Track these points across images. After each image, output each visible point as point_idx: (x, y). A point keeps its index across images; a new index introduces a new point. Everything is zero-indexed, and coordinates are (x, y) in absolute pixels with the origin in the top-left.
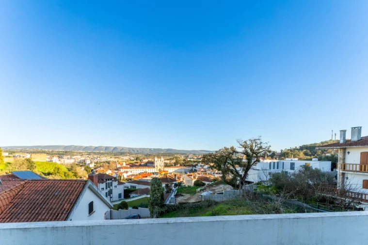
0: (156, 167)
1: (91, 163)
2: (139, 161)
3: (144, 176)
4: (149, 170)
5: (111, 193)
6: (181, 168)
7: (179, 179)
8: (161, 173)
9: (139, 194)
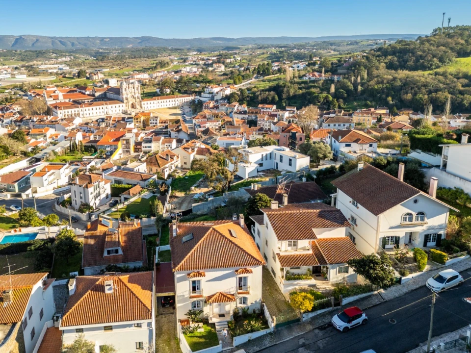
0: (125, 101)
2: (85, 79)
3: (115, 139)
4: (112, 107)
5: (99, 194)
6: (173, 99)
7: (172, 158)
8: (137, 119)
9: (131, 195)
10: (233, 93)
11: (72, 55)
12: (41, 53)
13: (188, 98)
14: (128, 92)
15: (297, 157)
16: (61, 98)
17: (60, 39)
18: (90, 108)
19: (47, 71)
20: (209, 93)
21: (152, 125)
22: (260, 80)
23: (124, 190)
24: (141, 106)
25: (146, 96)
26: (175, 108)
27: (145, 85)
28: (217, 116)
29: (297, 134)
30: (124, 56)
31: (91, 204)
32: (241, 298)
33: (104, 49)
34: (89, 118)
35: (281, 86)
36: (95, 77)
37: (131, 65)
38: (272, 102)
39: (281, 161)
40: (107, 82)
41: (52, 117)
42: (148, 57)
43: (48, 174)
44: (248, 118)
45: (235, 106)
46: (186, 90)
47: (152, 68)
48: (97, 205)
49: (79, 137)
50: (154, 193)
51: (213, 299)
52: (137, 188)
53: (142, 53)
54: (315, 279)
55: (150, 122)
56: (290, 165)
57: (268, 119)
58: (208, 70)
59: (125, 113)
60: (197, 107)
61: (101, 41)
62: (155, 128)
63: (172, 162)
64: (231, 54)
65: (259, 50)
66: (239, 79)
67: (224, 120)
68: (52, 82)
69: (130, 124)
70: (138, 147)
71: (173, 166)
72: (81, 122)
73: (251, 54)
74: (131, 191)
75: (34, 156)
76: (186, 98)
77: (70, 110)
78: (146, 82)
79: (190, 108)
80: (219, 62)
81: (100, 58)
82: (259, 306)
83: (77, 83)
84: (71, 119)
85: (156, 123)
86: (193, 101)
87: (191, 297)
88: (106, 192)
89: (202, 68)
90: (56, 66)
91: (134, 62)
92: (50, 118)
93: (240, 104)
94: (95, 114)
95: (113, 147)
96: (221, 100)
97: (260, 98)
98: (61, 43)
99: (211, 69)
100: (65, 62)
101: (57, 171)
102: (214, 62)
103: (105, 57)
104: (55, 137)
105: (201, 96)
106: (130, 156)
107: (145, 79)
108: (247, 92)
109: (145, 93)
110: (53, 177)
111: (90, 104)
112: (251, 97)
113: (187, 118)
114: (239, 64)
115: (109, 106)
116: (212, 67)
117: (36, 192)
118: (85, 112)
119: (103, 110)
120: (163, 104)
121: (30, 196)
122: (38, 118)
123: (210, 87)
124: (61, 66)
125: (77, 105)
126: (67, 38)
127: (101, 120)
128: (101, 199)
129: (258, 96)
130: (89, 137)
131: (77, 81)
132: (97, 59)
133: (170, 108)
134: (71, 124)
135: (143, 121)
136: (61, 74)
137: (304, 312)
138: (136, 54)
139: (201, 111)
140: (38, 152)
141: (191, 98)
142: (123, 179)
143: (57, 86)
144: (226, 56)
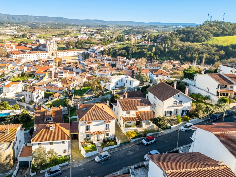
0: (49, 51)
2: (26, 38)
3: (44, 71)
4: (42, 55)
5: (38, 97)
6: (74, 52)
7: (74, 81)
8: (55, 61)
9: (54, 97)
10: (104, 50)
11: (19, 25)
12: (2, 23)
13: (81, 51)
14: (50, 47)
15: (134, 81)
16: (14, 49)
17: (12, 16)
18: (30, 54)
19: (5, 34)
20: (93, 49)
21: (63, 64)
22: (118, 43)
23: (51, 95)
24: (57, 55)
25: (59, 49)
26: (75, 56)
27: (59, 43)
28: (96, 61)
29: (135, 71)
30: (47, 27)
31: (35, 101)
32: (106, 133)
33: (36, 23)
34: (30, 60)
35: (129, 47)
36: (32, 38)
37: (51, 32)
38: (124, 55)
39: (127, 82)
40: (38, 41)
41: (10, 58)
42: (60, 28)
43: (12, 86)
44: (112, 63)
45: (105, 56)
46: (81, 47)
47: (62, 35)
48: (37, 101)
49: (25, 69)
50: (65, 96)
51: (95, 133)
52: (57, 94)
53: (57, 26)
54: (137, 127)
55: (62, 63)
56: (131, 84)
57: (122, 64)
58: (92, 37)
59: (49, 58)
60: (86, 56)
61: (34, 18)
62: (64, 66)
63: (74, 83)
64: (104, 29)
65: (118, 28)
66: (108, 43)
67: (100, 63)
68: (9, 40)
69: (51, 63)
70: (56, 75)
71: (74, 84)
72: (26, 62)
73: (114, 30)
74: (55, 95)
75: (3, 78)
76: (80, 51)
77: (19, 55)
78: (59, 42)
79: (82, 56)
80: (98, 33)
81: (34, 28)
82: (113, 137)
83: (22, 41)
84: (20, 60)
85: (65, 64)
86: (84, 53)
87: (86, 133)
88: (42, 96)
89: (89, 36)
90: (10, 31)
91: (53, 31)
92: (9, 59)
93: (108, 56)
94: (32, 58)
95: (43, 75)
96: (98, 53)
97: (118, 53)
98: (13, 18)
99: (93, 36)
100: (15, 29)
101: (16, 85)
102: (95, 33)
103: (37, 27)
104: (12, 69)
105: (88, 51)
106: (52, 79)
107: (59, 40)
108: (112, 50)
109: (59, 48)
110: (14, 88)
111: (30, 52)
112: (113, 52)
113: (81, 62)
114: (108, 35)
115: (40, 54)
116: (94, 36)
117: (6, 95)
118: (27, 57)
119: (37, 56)
120: (68, 54)
121: (3, 97)
122: (2, 59)
123: (93, 46)
124: (13, 31)
125: (22, 52)
126: (16, 15)
127: (36, 61)
128: (40, 99)
129: (117, 52)
130: (30, 69)
131: (22, 39)
132: (32, 28)
133: (72, 56)
134: (20, 62)
135: (58, 62)
136: (14, 36)
137: (132, 139)
138: (54, 26)
139: (88, 58)
140: (5, 76)
141: (83, 51)
142: (50, 90)
143: (11, 42)
144: (101, 30)
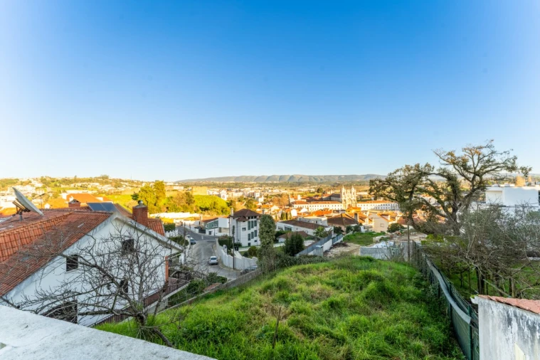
0: (343, 202)
1: (261, 196)
5: (255, 234)
7: (362, 220)
14: (346, 196)
111: (316, 203)
117: (220, 232)
142: (293, 226)
